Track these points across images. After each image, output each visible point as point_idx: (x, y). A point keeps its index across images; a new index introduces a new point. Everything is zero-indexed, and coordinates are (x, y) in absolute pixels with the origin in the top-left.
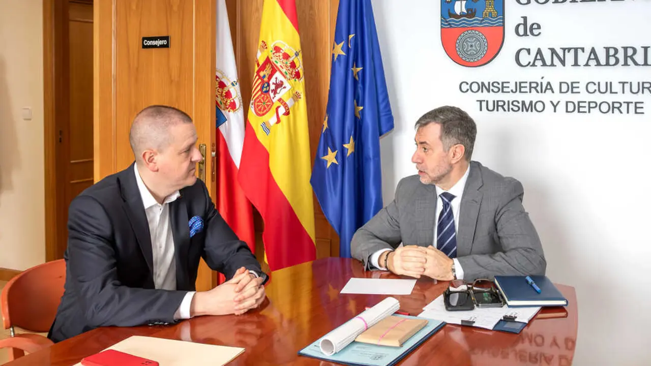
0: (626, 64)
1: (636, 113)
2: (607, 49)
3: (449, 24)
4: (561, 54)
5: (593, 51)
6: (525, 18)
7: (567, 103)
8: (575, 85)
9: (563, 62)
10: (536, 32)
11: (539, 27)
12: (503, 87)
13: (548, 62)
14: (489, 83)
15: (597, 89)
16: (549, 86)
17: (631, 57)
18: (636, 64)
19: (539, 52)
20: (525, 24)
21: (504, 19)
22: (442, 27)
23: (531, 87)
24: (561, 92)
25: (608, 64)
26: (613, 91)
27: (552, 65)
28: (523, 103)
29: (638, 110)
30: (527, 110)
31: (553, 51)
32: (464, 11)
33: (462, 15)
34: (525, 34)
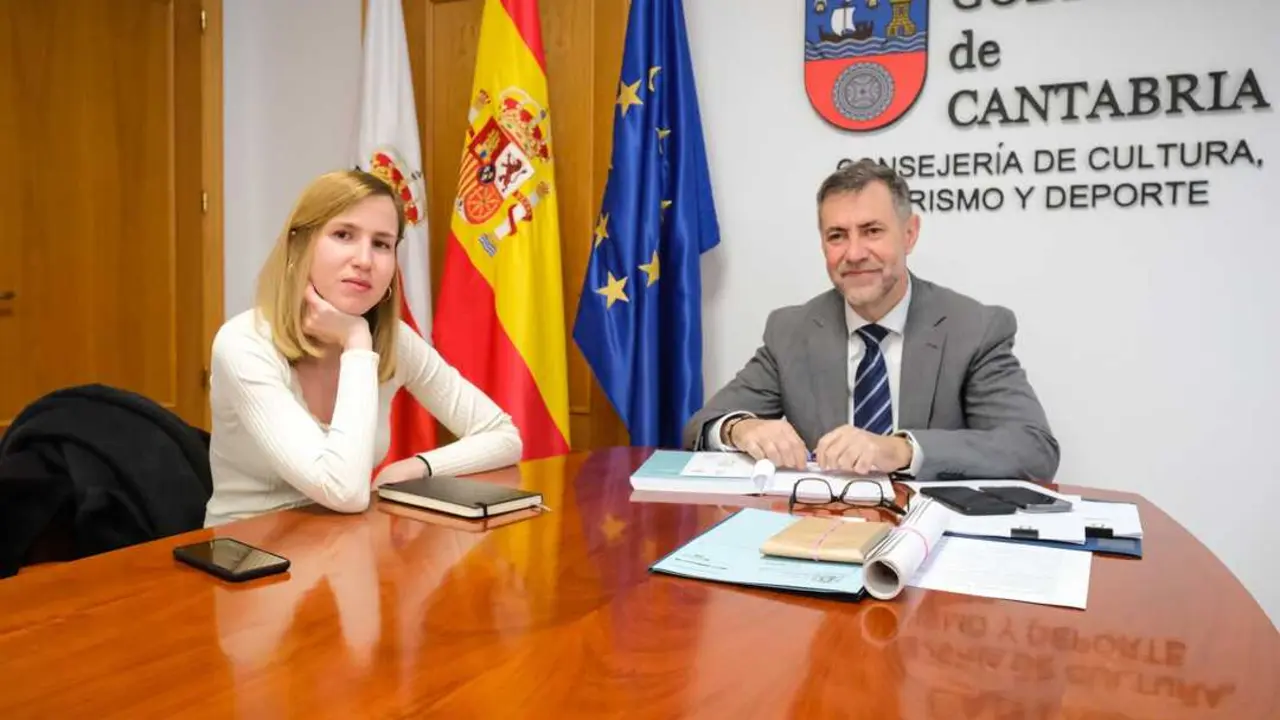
0: (1174, 109)
1: (1192, 202)
2: (1136, 82)
3: (821, 54)
4: (1039, 97)
5: (1106, 89)
6: (968, 34)
7: (1049, 189)
8: (1065, 156)
9: (1043, 114)
10: (989, 59)
11: (997, 50)
12: (921, 166)
13: (1014, 113)
14: (894, 160)
15: (1111, 159)
16: (1013, 162)
17: (1187, 96)
18: (1196, 107)
19: (996, 96)
20: (969, 47)
21: (926, 37)
22: (806, 60)
23: (977, 164)
24: (1037, 170)
25: (1136, 111)
26: (1145, 161)
27: (1022, 120)
28: (961, 194)
29: (1196, 198)
30: (968, 207)
31: (1024, 93)
32: (851, 26)
33: (847, 34)
34: (970, 65)
